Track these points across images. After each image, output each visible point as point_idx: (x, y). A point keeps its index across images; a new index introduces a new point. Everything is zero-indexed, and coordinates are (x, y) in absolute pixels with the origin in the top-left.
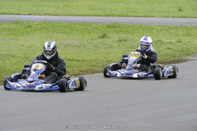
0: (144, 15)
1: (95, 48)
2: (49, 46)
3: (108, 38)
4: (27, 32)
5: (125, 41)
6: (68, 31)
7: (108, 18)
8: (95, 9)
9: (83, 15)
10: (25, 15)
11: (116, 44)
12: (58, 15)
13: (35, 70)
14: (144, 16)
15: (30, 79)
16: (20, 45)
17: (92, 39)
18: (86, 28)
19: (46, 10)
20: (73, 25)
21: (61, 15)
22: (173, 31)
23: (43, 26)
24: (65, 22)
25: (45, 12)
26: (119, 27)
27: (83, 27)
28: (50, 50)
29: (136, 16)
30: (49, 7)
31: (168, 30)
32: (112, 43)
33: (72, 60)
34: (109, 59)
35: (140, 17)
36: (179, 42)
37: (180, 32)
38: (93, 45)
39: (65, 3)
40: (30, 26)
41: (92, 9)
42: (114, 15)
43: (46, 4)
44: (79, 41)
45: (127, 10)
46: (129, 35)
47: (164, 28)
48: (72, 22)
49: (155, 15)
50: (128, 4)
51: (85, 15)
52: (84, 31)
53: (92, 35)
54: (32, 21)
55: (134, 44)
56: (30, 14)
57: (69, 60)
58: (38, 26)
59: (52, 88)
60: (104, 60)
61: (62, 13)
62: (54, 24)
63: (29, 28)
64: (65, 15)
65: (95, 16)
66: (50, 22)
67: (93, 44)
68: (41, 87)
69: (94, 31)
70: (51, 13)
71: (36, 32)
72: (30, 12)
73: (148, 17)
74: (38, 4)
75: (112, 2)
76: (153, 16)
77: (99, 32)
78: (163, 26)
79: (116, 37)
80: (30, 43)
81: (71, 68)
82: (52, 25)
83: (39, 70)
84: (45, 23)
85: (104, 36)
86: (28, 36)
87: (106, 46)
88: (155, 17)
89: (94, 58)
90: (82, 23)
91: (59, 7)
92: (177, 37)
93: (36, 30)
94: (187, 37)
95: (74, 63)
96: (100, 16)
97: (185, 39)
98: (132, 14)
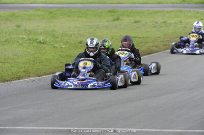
2: (92, 43)
13: (84, 68)
15: (81, 77)
28: (94, 46)
59: (105, 85)
68: (94, 85)
83: (88, 67)
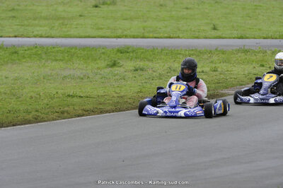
0: (166, 35)
1: (103, 80)
3: (120, 66)
4: (12, 60)
5: (142, 70)
6: (66, 58)
7: (119, 39)
8: (101, 29)
9: (85, 37)
10: (10, 37)
11: (130, 75)
12: (53, 37)
14: (167, 38)
16: (3, 78)
17: (98, 68)
18: (89, 54)
19: (38, 31)
20: (73, 50)
21: (57, 37)
22: (206, 56)
23: (34, 51)
24: (62, 46)
25: (36, 33)
26: (133, 51)
27: (86, 52)
29: (155, 38)
30: (41, 26)
31: (198, 56)
32: (126, 73)
33: (73, 96)
34: (122, 94)
35: (161, 38)
36: (215, 71)
37: (215, 58)
38: (100, 76)
39: (61, 22)
40: (16, 52)
41: (99, 29)
42: (126, 37)
43: (36, 22)
44: (81, 71)
45: (144, 29)
46: (147, 63)
47: (193, 52)
48: (72, 47)
49: (181, 36)
50: (145, 22)
51: (89, 37)
52: (88, 58)
53: (97, 63)
54: (19, 46)
55: (155, 73)
56: (16, 37)
57: (69, 96)
58: (27, 52)
60: (116, 95)
61: (58, 35)
62: (47, 49)
63: (15, 54)
64: (63, 37)
65: (102, 37)
66: (42, 47)
67: (100, 74)
69: (101, 57)
70: (43, 34)
71: (24, 60)
72: (16, 34)
73: (172, 38)
74: (26, 22)
75: (124, 19)
76: (179, 37)
77: (107, 58)
78: (192, 50)
79: (130, 65)
80: (16, 75)
81: (71, 107)
82: (45, 50)
84: (36, 47)
85: (114, 65)
86: (15, 66)
87: (117, 77)
88: (181, 38)
89: (101, 93)
90: (84, 48)
91: (53, 27)
92: (211, 65)
93: (24, 57)
94: (225, 64)
95: (75, 100)
96: (108, 37)
97: (222, 67)
98: (151, 35)
